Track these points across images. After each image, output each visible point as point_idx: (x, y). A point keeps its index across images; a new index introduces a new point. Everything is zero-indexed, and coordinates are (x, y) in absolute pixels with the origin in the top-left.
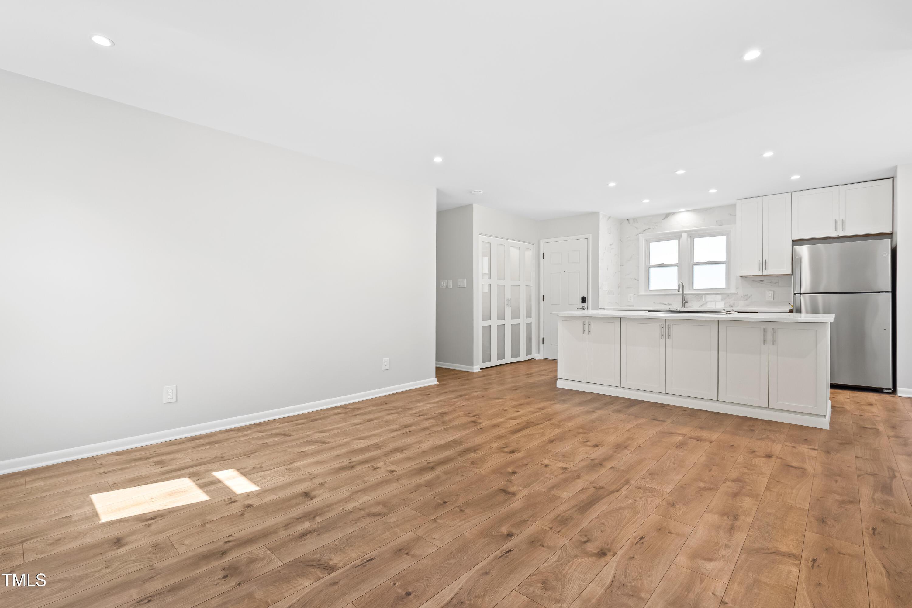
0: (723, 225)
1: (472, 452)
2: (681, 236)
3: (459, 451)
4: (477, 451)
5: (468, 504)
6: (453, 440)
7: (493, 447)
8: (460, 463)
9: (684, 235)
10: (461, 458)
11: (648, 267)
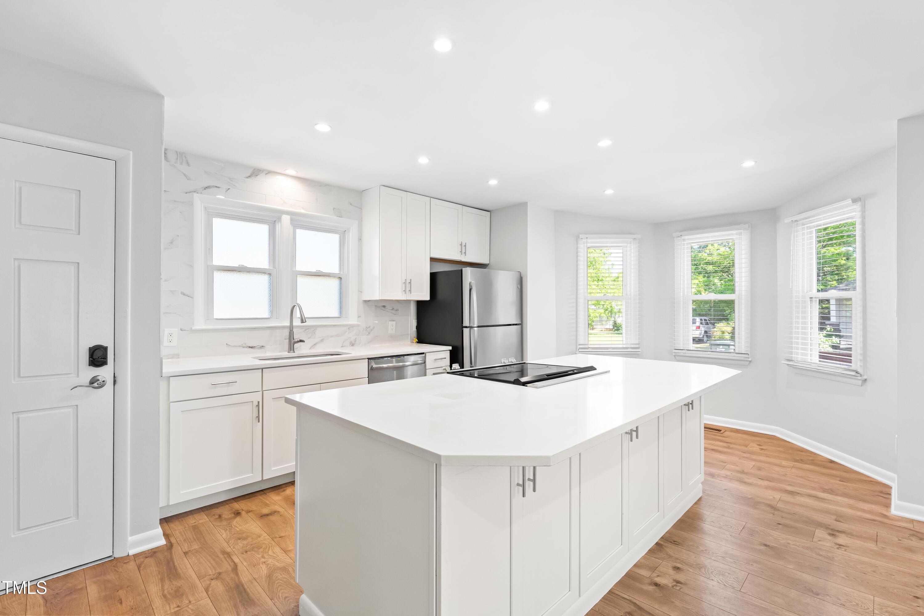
0: (342, 217)
2: (280, 219)
9: (286, 219)
11: (211, 269)
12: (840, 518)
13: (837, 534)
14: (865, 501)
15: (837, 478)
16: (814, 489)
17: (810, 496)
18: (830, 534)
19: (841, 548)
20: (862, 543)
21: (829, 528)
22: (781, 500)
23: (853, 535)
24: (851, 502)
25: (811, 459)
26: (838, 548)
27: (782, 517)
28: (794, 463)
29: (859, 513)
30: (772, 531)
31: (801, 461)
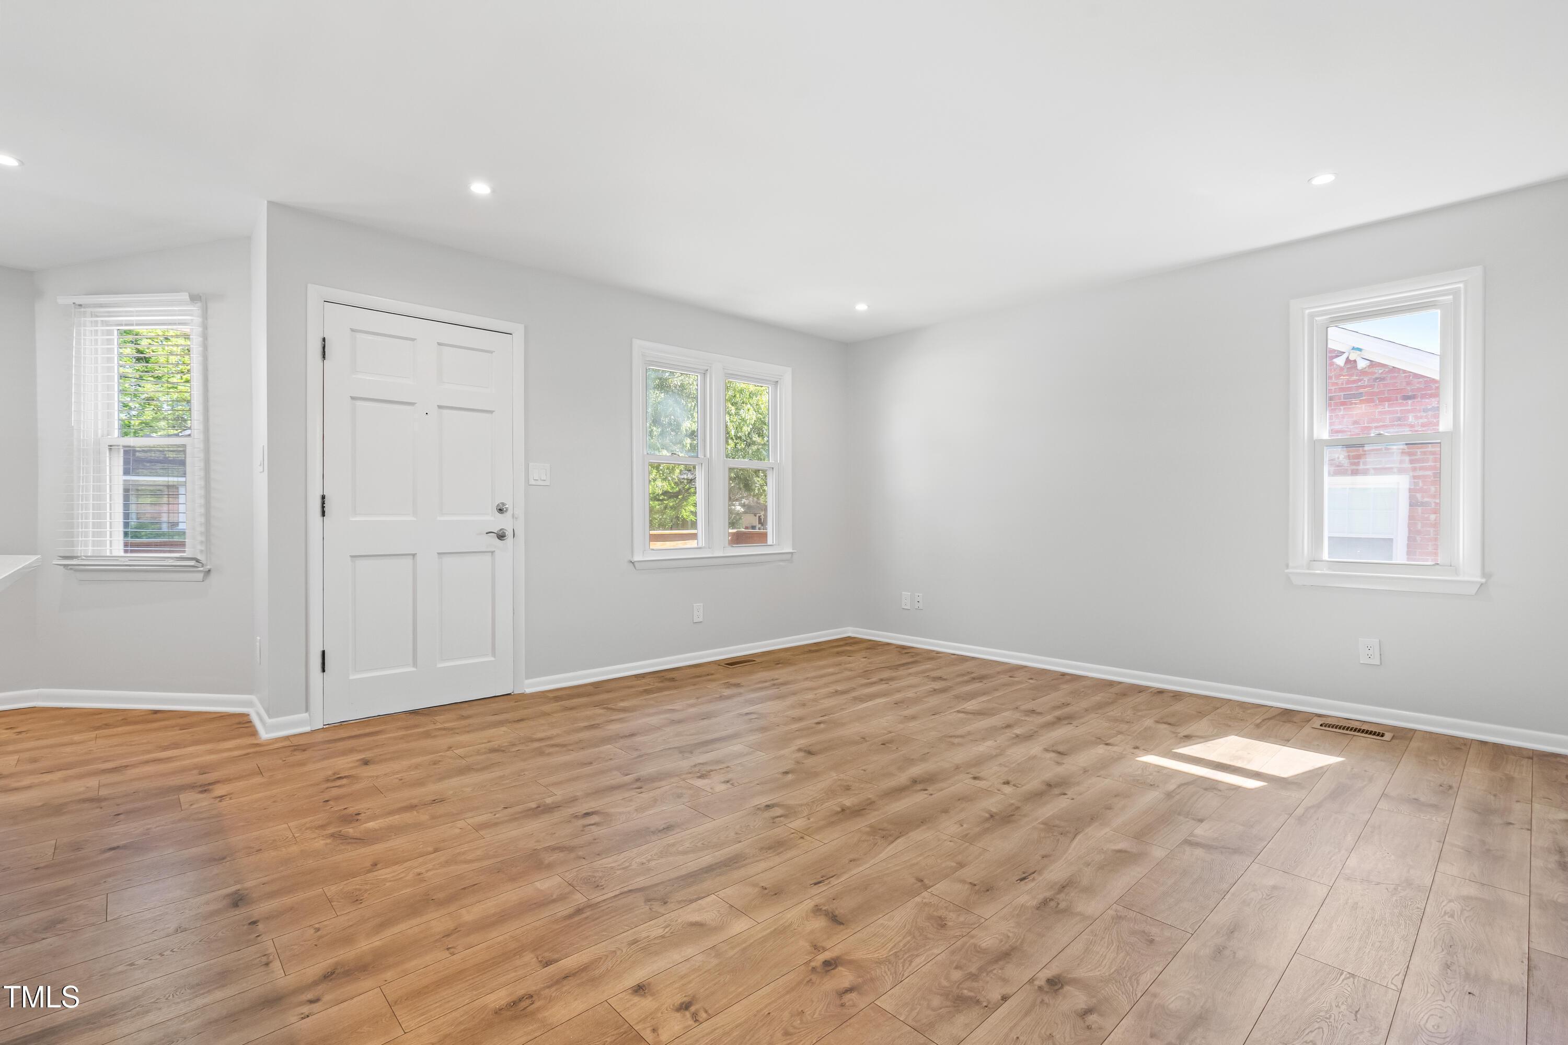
1: (849, 808)
3: (875, 810)
4: (839, 809)
5: (856, 743)
6: (893, 842)
7: (805, 819)
8: (870, 788)
10: (870, 797)
12: (203, 769)
13: (210, 787)
14: (224, 740)
15: (175, 728)
16: (149, 752)
17: (147, 762)
18: (201, 792)
19: (224, 799)
20: (246, 782)
21: (196, 786)
22: (104, 785)
23: (230, 780)
24: (209, 746)
25: (120, 718)
26: (220, 801)
27: (118, 805)
28: (96, 732)
29: (226, 755)
30: (112, 828)
31: (107, 726)
